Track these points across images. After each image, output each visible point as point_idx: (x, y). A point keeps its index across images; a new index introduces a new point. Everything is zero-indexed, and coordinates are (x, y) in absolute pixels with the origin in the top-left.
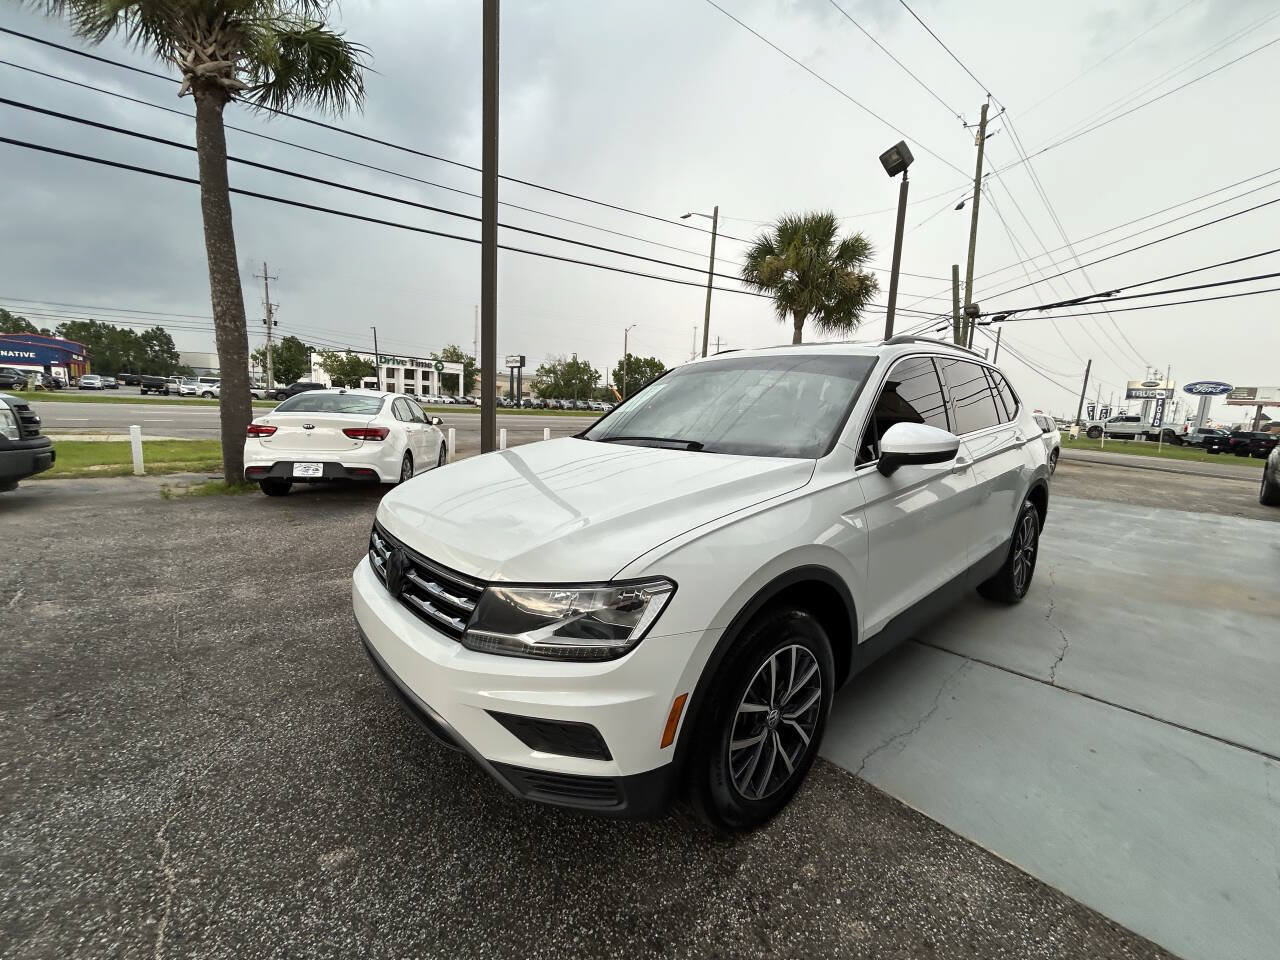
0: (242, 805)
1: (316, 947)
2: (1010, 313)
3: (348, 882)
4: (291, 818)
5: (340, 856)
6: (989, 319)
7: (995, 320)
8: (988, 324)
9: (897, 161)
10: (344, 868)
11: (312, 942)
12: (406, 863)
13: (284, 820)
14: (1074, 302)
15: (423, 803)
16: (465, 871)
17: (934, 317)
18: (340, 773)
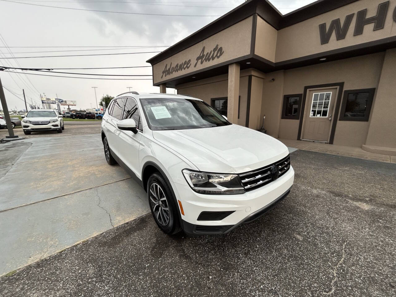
0: (305, 272)
2: (6, 68)
3: (302, 232)
4: (298, 253)
5: (298, 236)
10: (300, 234)
12: (290, 224)
13: (299, 255)
14: (37, 70)
15: (273, 226)
16: (285, 215)
18: (276, 250)
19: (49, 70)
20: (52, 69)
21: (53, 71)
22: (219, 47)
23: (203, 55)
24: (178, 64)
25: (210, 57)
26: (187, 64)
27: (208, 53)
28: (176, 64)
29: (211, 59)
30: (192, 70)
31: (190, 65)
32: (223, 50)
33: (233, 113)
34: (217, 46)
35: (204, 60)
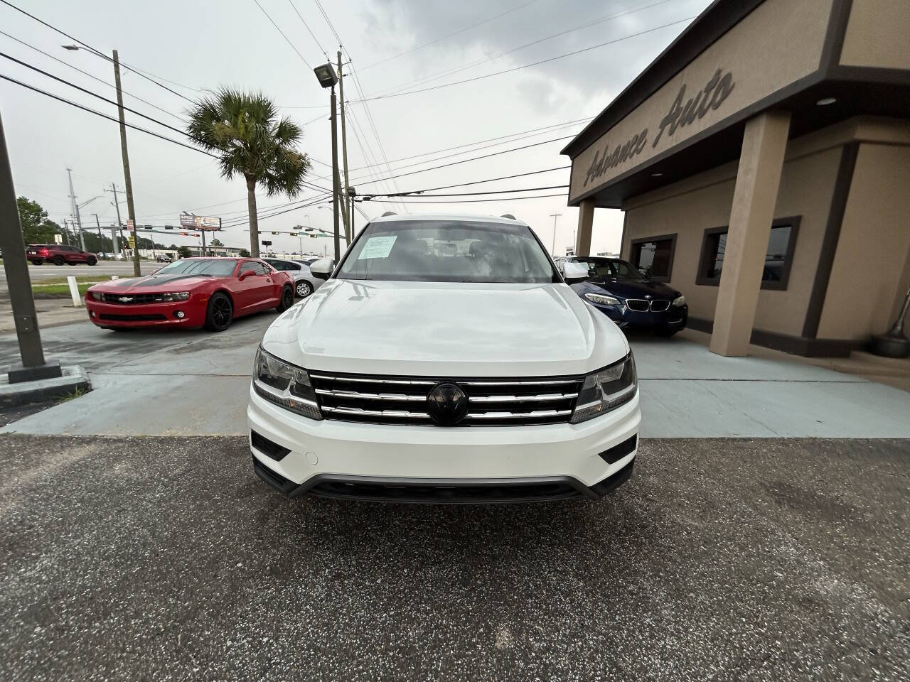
1: (588, 663)
2: (373, 196)
5: (505, 633)
6: (361, 198)
7: (365, 199)
8: (361, 201)
9: (327, 77)
10: (520, 633)
11: (583, 664)
12: (538, 598)
14: (404, 195)
15: (482, 574)
17: (328, 192)
18: (398, 614)
19: (419, 192)
20: (423, 191)
21: (424, 194)
22: (723, 75)
23: (679, 109)
24: (619, 147)
25: (696, 110)
26: (640, 140)
27: (690, 101)
28: (616, 147)
29: (697, 117)
30: (647, 154)
31: (645, 142)
32: (734, 79)
33: (737, 270)
34: (719, 72)
35: (678, 123)
